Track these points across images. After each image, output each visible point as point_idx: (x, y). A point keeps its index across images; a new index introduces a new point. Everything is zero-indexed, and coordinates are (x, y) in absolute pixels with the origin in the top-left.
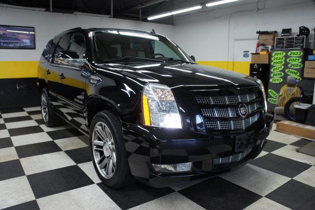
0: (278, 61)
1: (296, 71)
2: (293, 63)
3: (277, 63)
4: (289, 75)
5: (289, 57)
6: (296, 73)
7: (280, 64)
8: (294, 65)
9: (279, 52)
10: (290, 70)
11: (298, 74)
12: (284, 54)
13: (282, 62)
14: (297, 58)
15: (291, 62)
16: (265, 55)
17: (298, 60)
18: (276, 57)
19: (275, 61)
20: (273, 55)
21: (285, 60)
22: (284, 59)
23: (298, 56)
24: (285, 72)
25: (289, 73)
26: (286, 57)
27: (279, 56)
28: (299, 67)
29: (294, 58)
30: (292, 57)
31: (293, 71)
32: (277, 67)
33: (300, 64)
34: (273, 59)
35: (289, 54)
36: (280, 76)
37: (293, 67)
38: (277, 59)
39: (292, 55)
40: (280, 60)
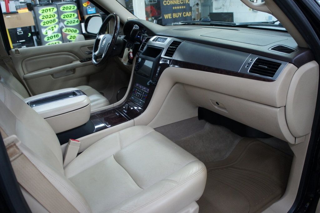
0: (49, 19)
1: (74, 29)
2: (69, 19)
3: (49, 22)
4: (68, 35)
5: (62, 13)
6: (75, 31)
7: (53, 23)
8: (71, 22)
9: (48, 8)
10: (68, 28)
11: (78, 31)
12: (55, 10)
13: (54, 20)
14: (72, 13)
15: (66, 19)
16: (26, 13)
17: (74, 15)
18: (45, 14)
19: (45, 20)
20: (40, 12)
21: (59, 18)
22: (56, 16)
23: (72, 10)
24: (61, 32)
25: (67, 33)
26: (59, 13)
27: (49, 13)
28: (76, 24)
29: (69, 14)
30: (65, 12)
31: (71, 29)
32: (50, 28)
33: (76, 20)
34: (41, 18)
35: (61, 9)
36: (56, 38)
37: (69, 25)
38: (47, 17)
39: (65, 10)
40: (52, 19)
